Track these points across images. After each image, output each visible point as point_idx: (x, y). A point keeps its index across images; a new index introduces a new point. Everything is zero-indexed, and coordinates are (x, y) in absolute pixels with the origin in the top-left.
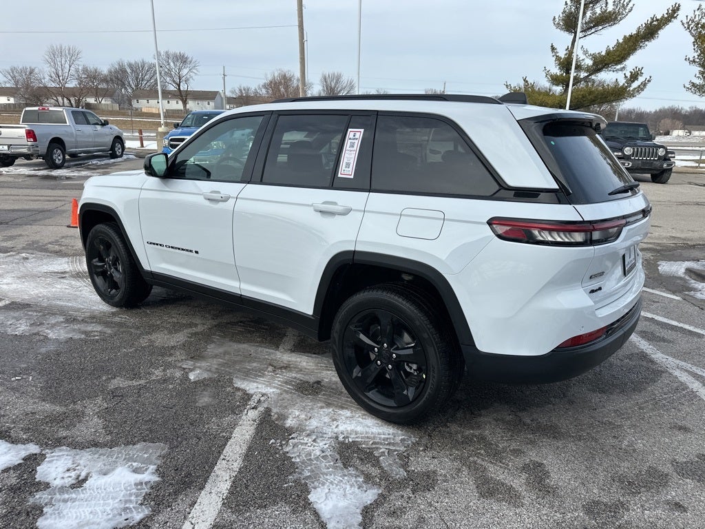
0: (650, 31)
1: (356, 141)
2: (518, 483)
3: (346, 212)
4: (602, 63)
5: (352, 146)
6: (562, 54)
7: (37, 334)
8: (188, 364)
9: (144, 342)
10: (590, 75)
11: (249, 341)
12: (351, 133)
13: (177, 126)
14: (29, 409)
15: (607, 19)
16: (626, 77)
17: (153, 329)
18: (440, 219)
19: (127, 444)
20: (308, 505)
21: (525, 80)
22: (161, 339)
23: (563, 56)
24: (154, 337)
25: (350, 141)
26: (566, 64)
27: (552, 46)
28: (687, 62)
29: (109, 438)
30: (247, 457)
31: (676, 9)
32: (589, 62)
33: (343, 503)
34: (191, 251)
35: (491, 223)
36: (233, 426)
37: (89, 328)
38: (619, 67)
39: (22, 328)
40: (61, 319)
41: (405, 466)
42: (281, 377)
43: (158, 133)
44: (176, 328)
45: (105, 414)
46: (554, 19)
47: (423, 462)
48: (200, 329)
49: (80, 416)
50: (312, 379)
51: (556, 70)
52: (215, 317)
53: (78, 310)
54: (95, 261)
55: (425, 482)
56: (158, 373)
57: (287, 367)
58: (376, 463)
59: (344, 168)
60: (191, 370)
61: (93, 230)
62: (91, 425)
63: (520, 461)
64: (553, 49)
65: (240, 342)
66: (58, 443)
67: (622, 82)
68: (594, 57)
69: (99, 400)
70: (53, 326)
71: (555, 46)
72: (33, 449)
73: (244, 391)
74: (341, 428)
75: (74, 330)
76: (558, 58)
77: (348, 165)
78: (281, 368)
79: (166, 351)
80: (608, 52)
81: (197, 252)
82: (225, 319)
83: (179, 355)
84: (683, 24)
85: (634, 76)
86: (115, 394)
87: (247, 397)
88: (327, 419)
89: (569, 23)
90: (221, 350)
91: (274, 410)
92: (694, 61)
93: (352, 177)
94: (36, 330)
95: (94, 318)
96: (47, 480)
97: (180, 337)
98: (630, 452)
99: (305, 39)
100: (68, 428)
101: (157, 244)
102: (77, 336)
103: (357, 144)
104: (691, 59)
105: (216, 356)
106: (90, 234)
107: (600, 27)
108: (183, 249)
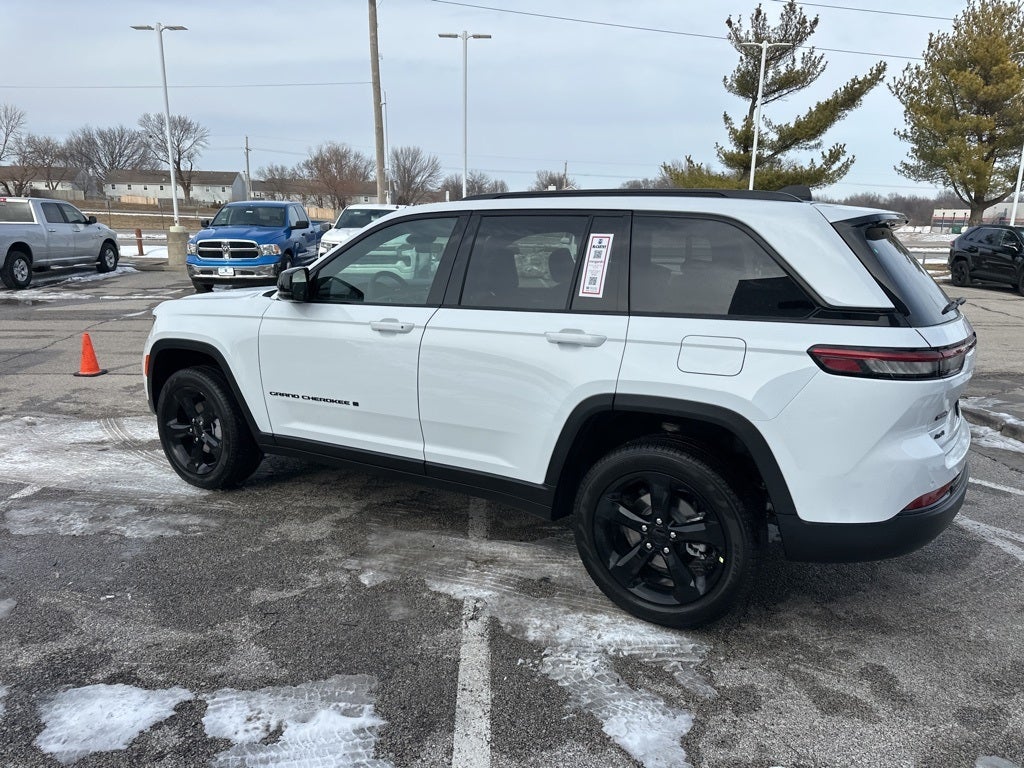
0: (851, 96)
1: (604, 250)
2: (862, 692)
3: (598, 342)
4: (791, 137)
5: (598, 255)
6: (739, 125)
7: (106, 532)
8: (352, 564)
9: (272, 535)
10: (776, 153)
11: (421, 528)
12: (594, 239)
13: (206, 224)
14: (148, 639)
15: (793, 81)
16: (824, 156)
17: (277, 518)
18: (740, 349)
19: (316, 678)
20: (606, 741)
21: (688, 160)
22: (295, 530)
23: (739, 130)
24: (283, 528)
25: (593, 250)
26: (744, 139)
27: (725, 115)
28: (897, 137)
29: (285, 672)
30: (495, 682)
31: (881, 69)
32: (774, 137)
33: (652, 736)
34: (346, 403)
35: (811, 353)
36: (457, 644)
37: (182, 521)
38: (813, 143)
39: (79, 525)
40: (132, 510)
41: (710, 681)
42: (491, 575)
43: (169, 235)
44: (309, 515)
45: (264, 638)
46: (725, 79)
47: (732, 675)
48: (344, 514)
49: (228, 644)
50: (536, 576)
51: (731, 148)
52: (358, 497)
53: (152, 496)
54: (173, 423)
55: (745, 701)
56: (314, 579)
57: (492, 561)
58: (672, 681)
59: (587, 285)
60: (362, 571)
61: (173, 377)
62: (252, 657)
63: (852, 666)
64: (726, 118)
65: (408, 529)
66: (216, 684)
67: (819, 163)
68: (780, 130)
69: (246, 620)
70: (125, 520)
71: (729, 115)
72: (184, 694)
73: (450, 598)
74: (606, 638)
75: (160, 525)
76: (733, 131)
77: (593, 281)
78: (485, 562)
79: (310, 548)
80: (799, 124)
81: (356, 404)
82: (375, 499)
83: (332, 552)
84: (890, 88)
85: (835, 155)
86: (264, 611)
87: (457, 605)
88: (581, 628)
89: (746, 85)
90: (388, 542)
91: (504, 620)
92: (905, 136)
93: (600, 296)
94: (103, 526)
95: (179, 506)
96: (225, 736)
97: (320, 529)
98: (981, 645)
99: (383, 101)
100: (218, 661)
101: (288, 395)
102: (169, 533)
103: (606, 254)
104: (902, 133)
105: (385, 551)
106: (168, 384)
107: (785, 91)
108: (332, 401)
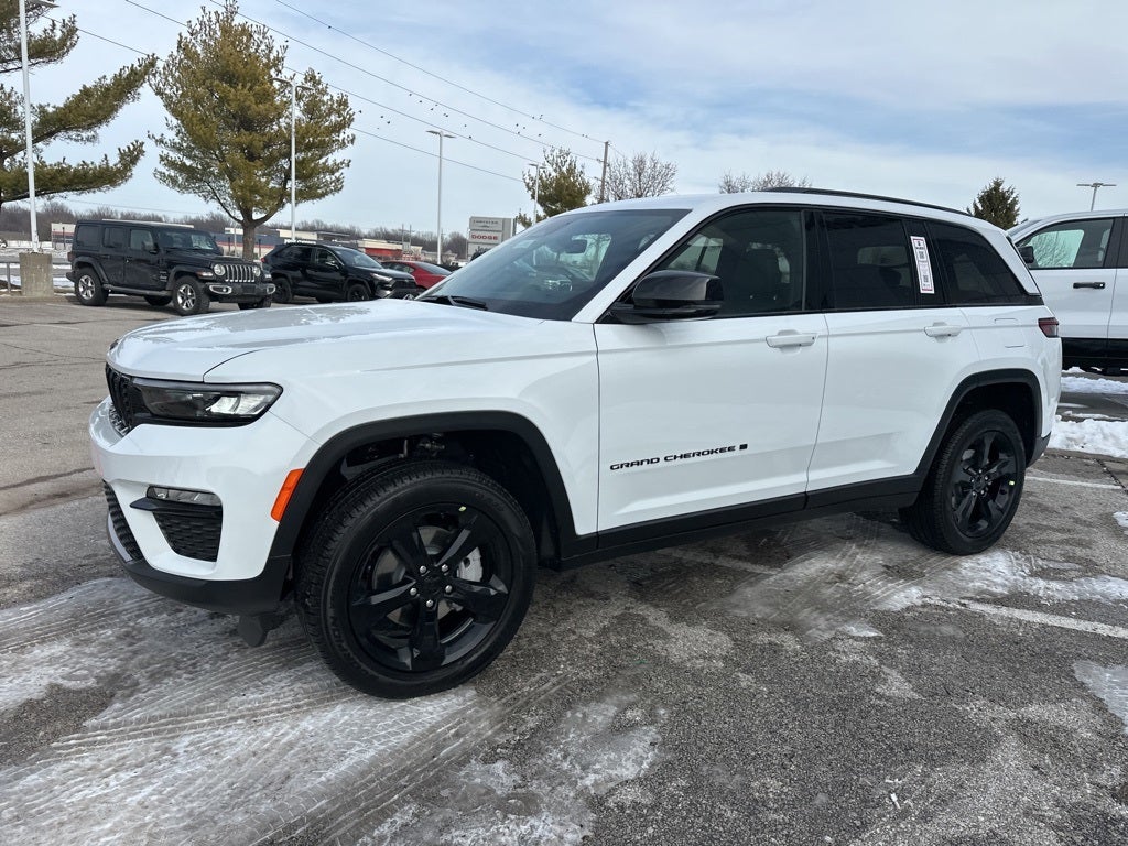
1: (924, 251)
4: (52, 125)
12: (914, 241)
15: (47, 50)
25: (917, 251)
34: (730, 449)
38: (84, 135)
59: (923, 282)
67: (114, 160)
77: (926, 279)
81: (744, 447)
84: (150, 85)
93: (933, 292)
101: (640, 463)
103: (926, 255)
104: (158, 137)
108: (711, 452)
